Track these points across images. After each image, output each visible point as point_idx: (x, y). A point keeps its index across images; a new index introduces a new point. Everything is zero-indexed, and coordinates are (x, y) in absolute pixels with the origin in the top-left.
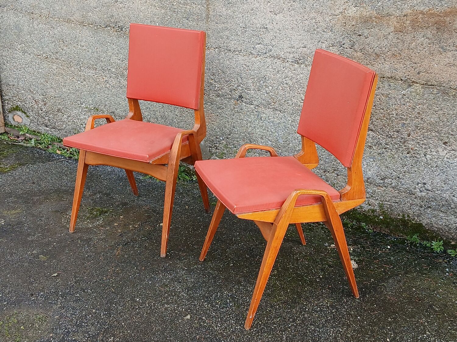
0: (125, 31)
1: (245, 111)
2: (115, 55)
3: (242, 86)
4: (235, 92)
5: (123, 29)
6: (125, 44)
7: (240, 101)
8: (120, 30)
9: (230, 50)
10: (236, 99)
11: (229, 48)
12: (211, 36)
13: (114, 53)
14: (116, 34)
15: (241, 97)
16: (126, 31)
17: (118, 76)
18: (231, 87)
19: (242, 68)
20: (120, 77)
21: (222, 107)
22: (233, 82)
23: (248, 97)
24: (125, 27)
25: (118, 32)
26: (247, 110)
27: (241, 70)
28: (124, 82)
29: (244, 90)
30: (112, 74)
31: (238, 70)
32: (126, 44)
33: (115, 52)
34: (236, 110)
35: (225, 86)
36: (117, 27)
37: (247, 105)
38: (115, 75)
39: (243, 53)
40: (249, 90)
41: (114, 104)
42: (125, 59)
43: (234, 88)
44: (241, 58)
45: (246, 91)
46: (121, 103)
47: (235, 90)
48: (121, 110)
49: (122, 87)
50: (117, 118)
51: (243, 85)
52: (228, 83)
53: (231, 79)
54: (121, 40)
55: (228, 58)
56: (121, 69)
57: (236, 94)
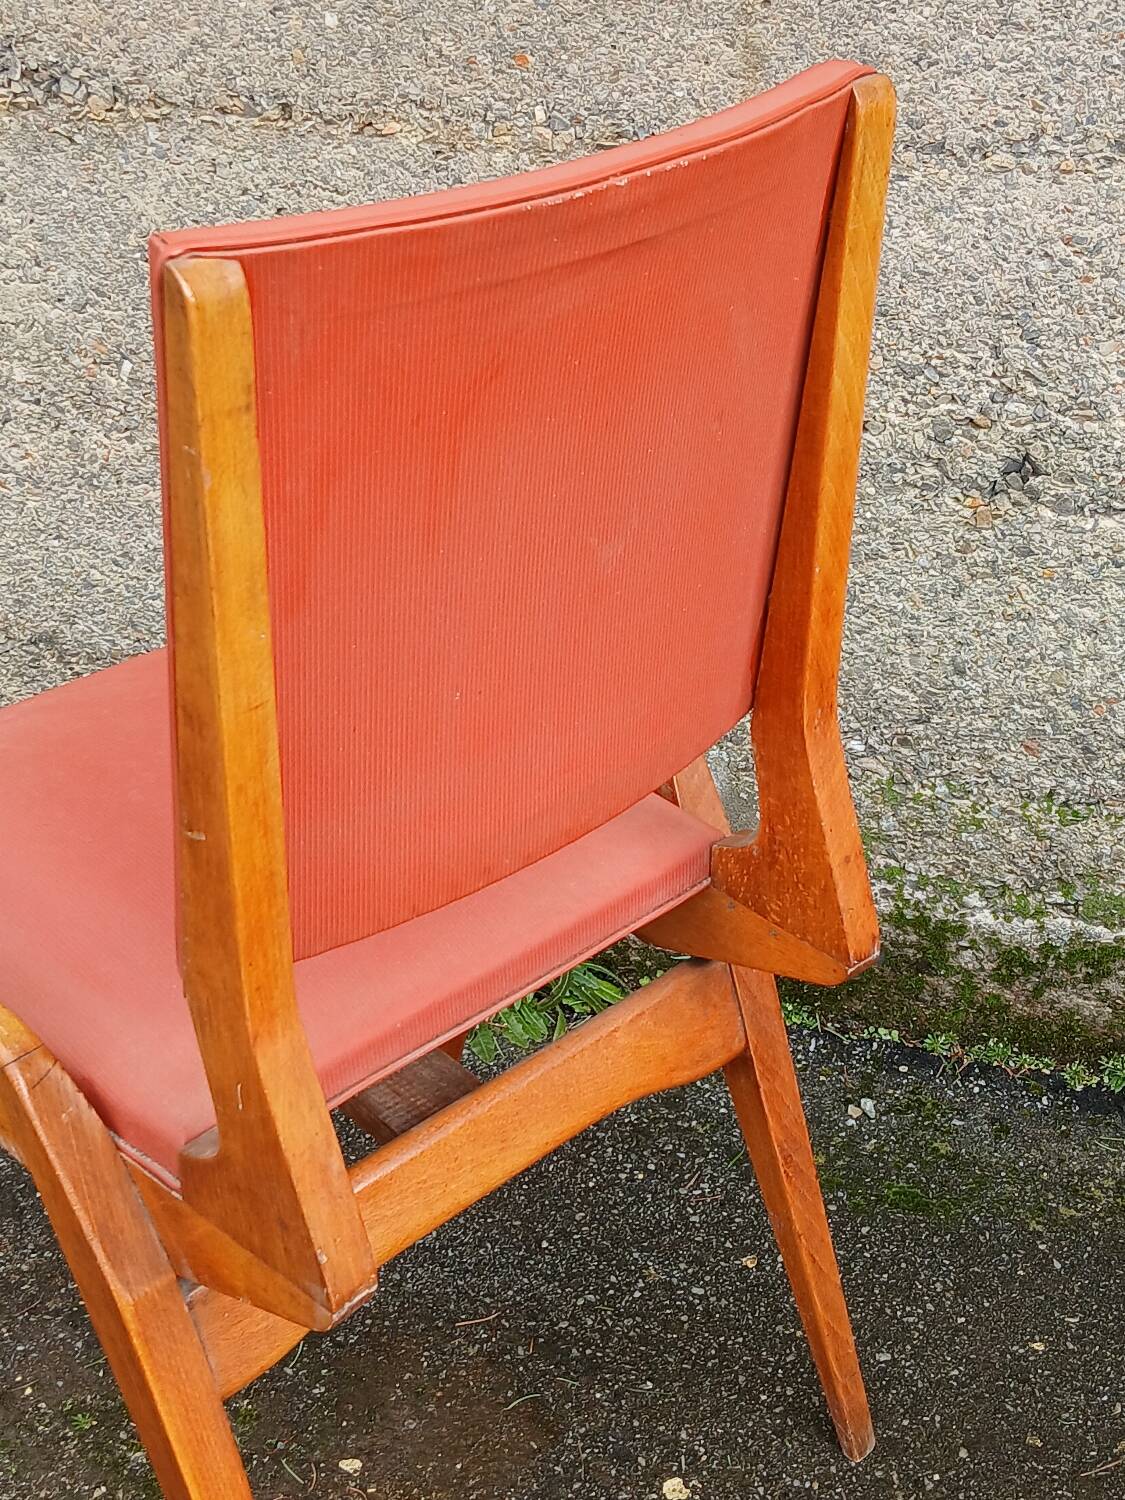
0: (79, 95)
1: (1052, 563)
2: (21, 273)
3: (1032, 390)
4: (972, 438)
5: (66, 87)
6: (87, 190)
7: (1016, 495)
8: (39, 95)
9: (939, 148)
10: (980, 488)
11: (932, 132)
12: (782, 60)
13: (12, 262)
14: (15, 127)
15: (1023, 467)
16: (89, 94)
17: (61, 410)
18: (944, 407)
19: (1043, 265)
20: (74, 411)
21: (864, 549)
22: (962, 371)
23: (1085, 467)
24: (77, 73)
25: (30, 115)
26: (1066, 552)
27: (1035, 280)
28: (106, 441)
29: (1054, 416)
30: (16, 402)
31: (1006, 285)
32: (94, 189)
33: (22, 252)
34: (979, 555)
35: (891, 405)
36: (18, 77)
37: (1070, 519)
38: (38, 402)
39: (1049, 153)
40: (1089, 418)
41: (51, 590)
42: (101, 294)
43: (971, 412)
44: (1029, 192)
45: (1069, 422)
46: (98, 576)
47: (978, 427)
48: (98, 618)
49: (94, 476)
50: (77, 668)
51: (1038, 382)
52: (921, 379)
53: (947, 353)
54: (57, 163)
55: (920, 207)
56: (76, 360)
57: (979, 452)
